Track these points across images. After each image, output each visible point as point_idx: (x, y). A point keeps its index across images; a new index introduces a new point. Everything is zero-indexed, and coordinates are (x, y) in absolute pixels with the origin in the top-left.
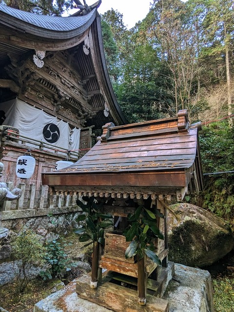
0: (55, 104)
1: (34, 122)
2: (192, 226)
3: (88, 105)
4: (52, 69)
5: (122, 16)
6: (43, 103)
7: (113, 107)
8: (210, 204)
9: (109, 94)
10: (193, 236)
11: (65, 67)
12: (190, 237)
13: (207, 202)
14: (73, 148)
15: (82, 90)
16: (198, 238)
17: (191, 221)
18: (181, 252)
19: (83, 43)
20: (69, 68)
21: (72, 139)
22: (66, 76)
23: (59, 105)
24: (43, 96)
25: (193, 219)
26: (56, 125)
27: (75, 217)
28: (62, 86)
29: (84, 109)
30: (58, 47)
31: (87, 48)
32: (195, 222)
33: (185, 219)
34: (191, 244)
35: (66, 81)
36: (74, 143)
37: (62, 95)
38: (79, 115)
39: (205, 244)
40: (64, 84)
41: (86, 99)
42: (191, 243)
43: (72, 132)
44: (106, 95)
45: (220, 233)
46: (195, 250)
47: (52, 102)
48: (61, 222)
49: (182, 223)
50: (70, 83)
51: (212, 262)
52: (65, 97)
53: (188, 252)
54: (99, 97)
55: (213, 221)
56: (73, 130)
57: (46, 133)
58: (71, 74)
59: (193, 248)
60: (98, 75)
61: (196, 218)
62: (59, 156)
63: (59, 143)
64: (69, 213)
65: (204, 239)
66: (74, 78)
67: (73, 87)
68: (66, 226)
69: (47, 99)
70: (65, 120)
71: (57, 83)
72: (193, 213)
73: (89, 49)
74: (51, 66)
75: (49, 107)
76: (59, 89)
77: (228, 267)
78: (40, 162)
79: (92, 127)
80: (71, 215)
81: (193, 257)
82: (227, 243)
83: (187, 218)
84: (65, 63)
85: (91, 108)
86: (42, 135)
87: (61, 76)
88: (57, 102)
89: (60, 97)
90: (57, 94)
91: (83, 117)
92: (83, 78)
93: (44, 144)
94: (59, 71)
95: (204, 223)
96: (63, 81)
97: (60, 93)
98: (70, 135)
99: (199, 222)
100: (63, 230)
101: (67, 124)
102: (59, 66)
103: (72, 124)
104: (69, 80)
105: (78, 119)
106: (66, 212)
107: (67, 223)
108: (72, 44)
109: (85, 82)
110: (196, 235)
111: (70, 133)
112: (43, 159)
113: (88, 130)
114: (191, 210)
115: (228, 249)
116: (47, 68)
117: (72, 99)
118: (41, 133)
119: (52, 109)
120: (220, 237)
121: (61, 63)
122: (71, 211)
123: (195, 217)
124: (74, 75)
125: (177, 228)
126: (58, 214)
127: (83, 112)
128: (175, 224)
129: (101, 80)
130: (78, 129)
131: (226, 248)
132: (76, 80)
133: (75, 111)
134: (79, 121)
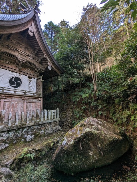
0: (18, 66)
1: (2, 77)
2: (90, 136)
3: (40, 65)
4: (11, 46)
5: (69, 22)
6: (9, 66)
7: (54, 64)
8: (113, 116)
9: (50, 57)
10: (91, 144)
11: (21, 45)
12: (89, 145)
13: (112, 114)
14: (31, 90)
15: (35, 57)
16: (95, 145)
17: (89, 132)
18: (80, 157)
19: (28, 29)
20: (23, 45)
21: (31, 84)
22: (22, 50)
23: (20, 66)
24: (8, 62)
25: (92, 130)
26: (19, 77)
27: (24, 130)
28: (19, 55)
29: (37, 67)
30: (8, 31)
31: (31, 32)
32: (93, 132)
33: (85, 130)
34: (89, 151)
35: (23, 52)
36: (33, 86)
37: (20, 60)
38: (36, 71)
39: (101, 150)
40: (21, 54)
41: (38, 62)
42: (89, 149)
43: (30, 81)
44: (49, 58)
45: (113, 140)
46: (93, 155)
47: (16, 65)
48: (11, 135)
49: (82, 134)
50: (26, 54)
51: (111, 162)
52: (22, 61)
53: (86, 157)
54: (44, 59)
55: (110, 130)
56: (31, 80)
57: (11, 82)
58: (26, 48)
59: (91, 154)
60: (41, 47)
61: (94, 130)
62: (17, 94)
63: (21, 88)
64: (19, 129)
65: (100, 145)
66: (29, 51)
67: (28, 56)
68: (16, 137)
69: (12, 64)
70: (25, 74)
71: (16, 54)
72: (93, 125)
73: (33, 33)
74: (11, 45)
75: (13, 68)
76: (18, 57)
77: (124, 167)
78: (2, 99)
79: (42, 76)
80: (21, 130)
81: (91, 161)
82: (124, 145)
83: (87, 130)
84: (20, 43)
85: (42, 67)
86: (8, 84)
87: (18, 50)
88: (18, 65)
89: (19, 62)
90: (18, 60)
91: (38, 72)
92: (34, 50)
93: (4, 89)
94: (16, 47)
95: (100, 133)
96: (20, 52)
97: (19, 59)
98: (30, 82)
99: (96, 132)
100: (12, 140)
101: (27, 77)
102: (17, 45)
103: (30, 76)
104: (25, 52)
105: (35, 73)
106: (15, 128)
107: (17, 135)
108: (18, 30)
109: (36, 52)
110: (93, 143)
111: (29, 81)
112: (4, 97)
113: (40, 78)
114: (91, 123)
115: (125, 150)
116: (8, 46)
117: (28, 62)
118: (7, 83)
119: (16, 69)
120: (114, 143)
121: (18, 43)
122: (20, 127)
123: (93, 128)
124: (29, 49)
125: (78, 138)
126: (8, 131)
127: (37, 69)
128: (77, 135)
129: (44, 50)
130: (35, 78)
131: (123, 149)
132: (30, 52)
133: (32, 69)
134: (36, 74)
